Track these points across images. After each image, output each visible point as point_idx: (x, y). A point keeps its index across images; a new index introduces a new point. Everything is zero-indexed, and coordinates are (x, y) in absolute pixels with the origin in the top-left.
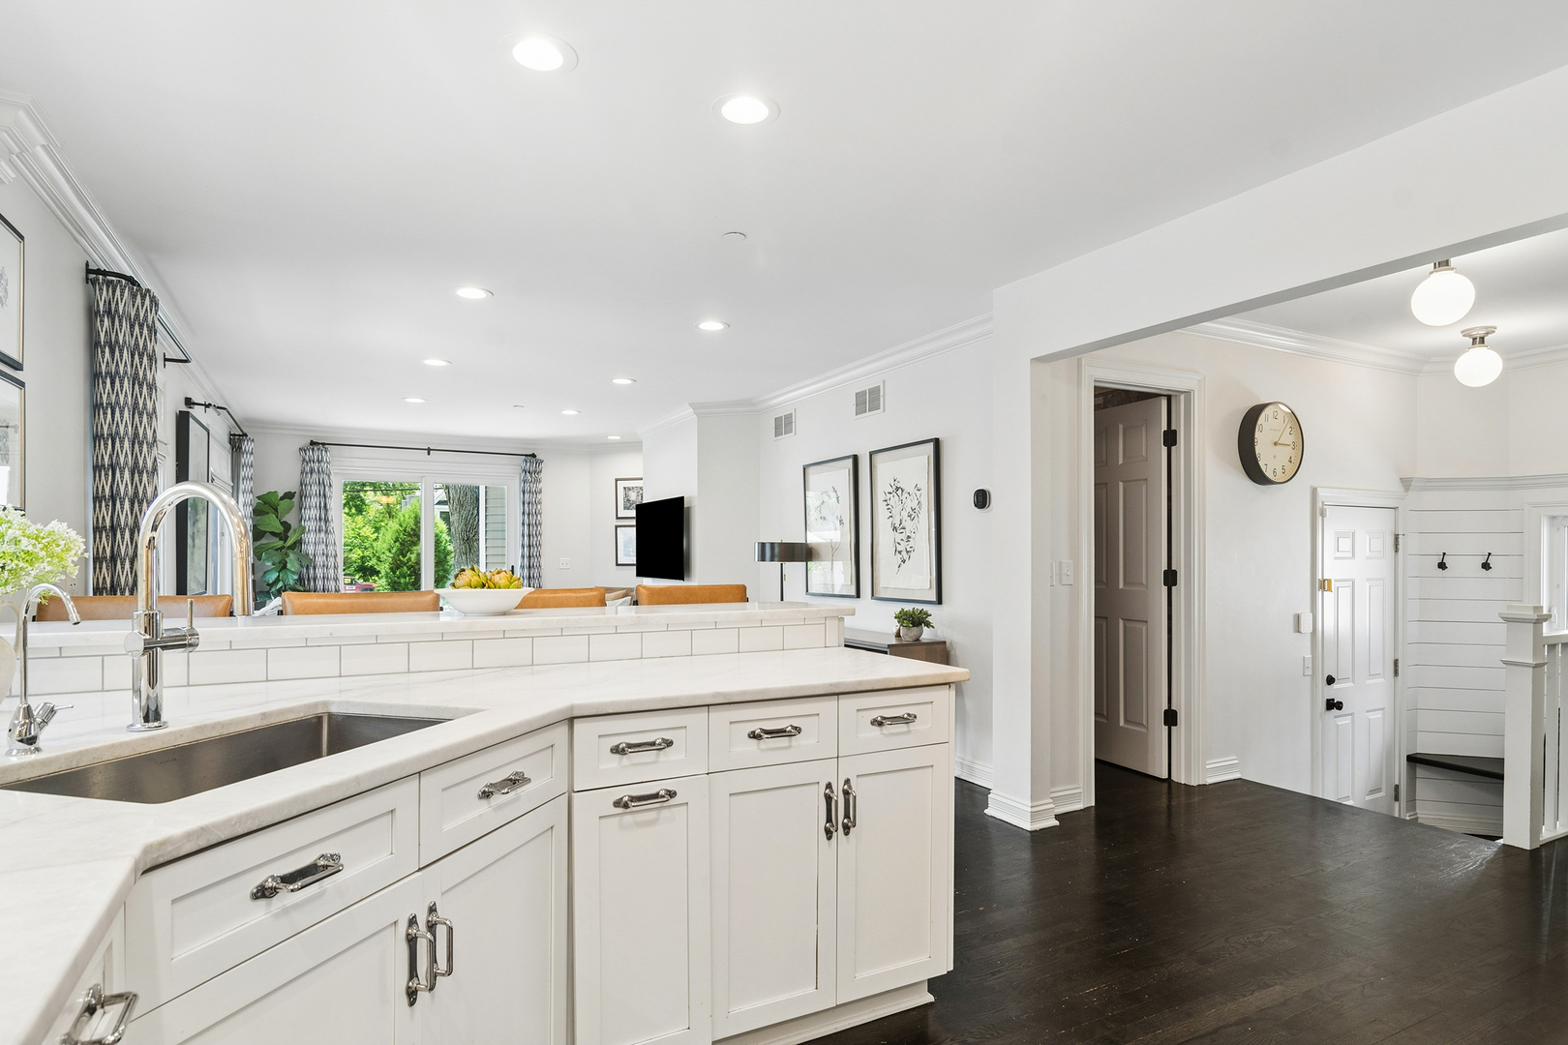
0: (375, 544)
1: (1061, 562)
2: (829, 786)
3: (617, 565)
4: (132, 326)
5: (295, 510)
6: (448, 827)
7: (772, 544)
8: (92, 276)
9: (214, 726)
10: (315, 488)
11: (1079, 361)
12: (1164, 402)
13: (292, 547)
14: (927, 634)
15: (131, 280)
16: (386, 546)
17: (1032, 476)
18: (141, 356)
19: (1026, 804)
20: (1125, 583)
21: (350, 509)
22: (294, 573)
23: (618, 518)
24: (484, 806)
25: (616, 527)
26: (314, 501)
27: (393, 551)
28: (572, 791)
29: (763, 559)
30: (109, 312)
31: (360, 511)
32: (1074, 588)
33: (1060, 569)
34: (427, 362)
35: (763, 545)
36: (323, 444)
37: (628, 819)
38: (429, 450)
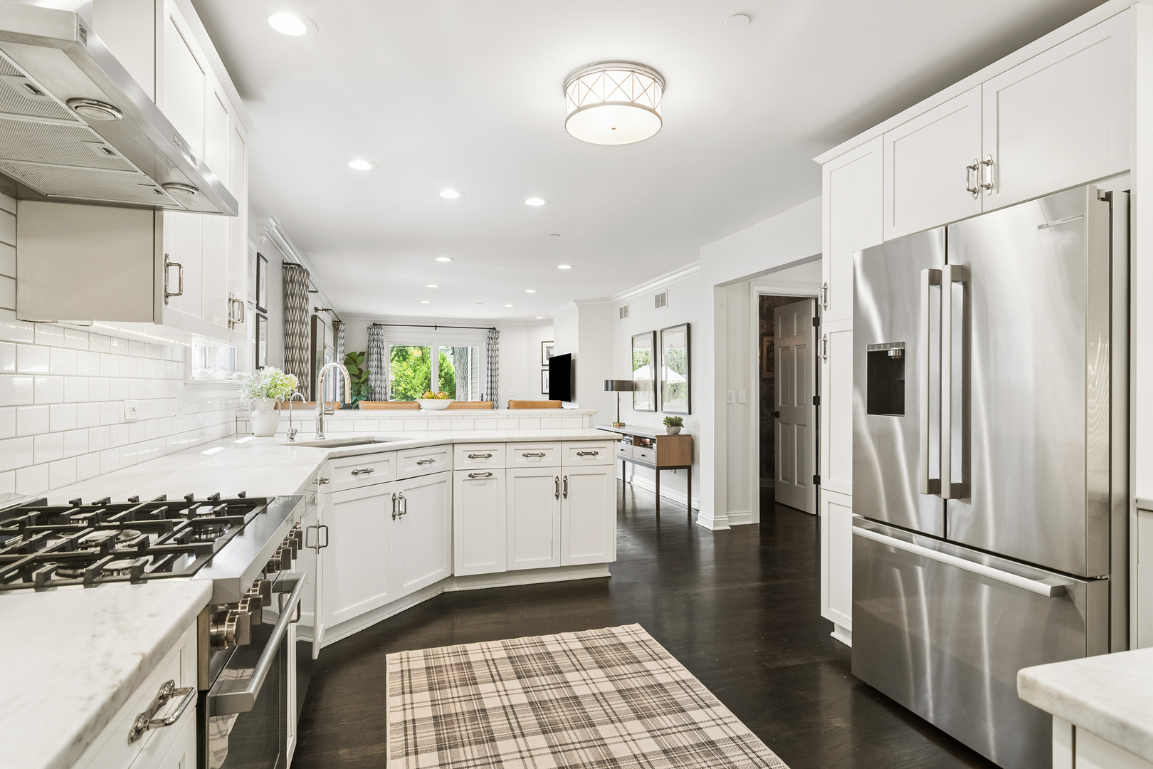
0: (413, 380)
1: (738, 391)
2: (557, 478)
3: (543, 393)
4: (300, 286)
5: (365, 361)
6: (406, 470)
7: (612, 381)
8: (285, 266)
9: (339, 440)
10: (375, 350)
11: (750, 283)
12: (813, 302)
13: (363, 382)
14: (683, 431)
15: (299, 266)
16: (419, 382)
17: (715, 349)
18: (303, 299)
19: (711, 517)
20: (798, 404)
21: (399, 358)
22: (364, 397)
23: (543, 365)
24: (419, 467)
25: (542, 371)
26: (375, 357)
27: (424, 385)
28: (453, 470)
29: (607, 389)
30: (291, 281)
31: (405, 359)
32: (746, 405)
33: (737, 394)
34: (429, 286)
35: (607, 382)
36: (380, 325)
37: (474, 482)
38: (436, 327)
